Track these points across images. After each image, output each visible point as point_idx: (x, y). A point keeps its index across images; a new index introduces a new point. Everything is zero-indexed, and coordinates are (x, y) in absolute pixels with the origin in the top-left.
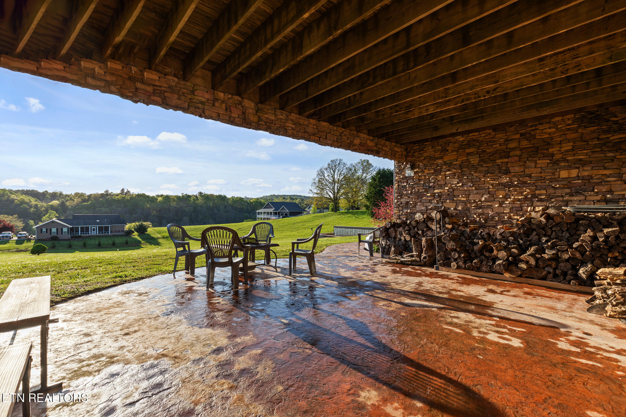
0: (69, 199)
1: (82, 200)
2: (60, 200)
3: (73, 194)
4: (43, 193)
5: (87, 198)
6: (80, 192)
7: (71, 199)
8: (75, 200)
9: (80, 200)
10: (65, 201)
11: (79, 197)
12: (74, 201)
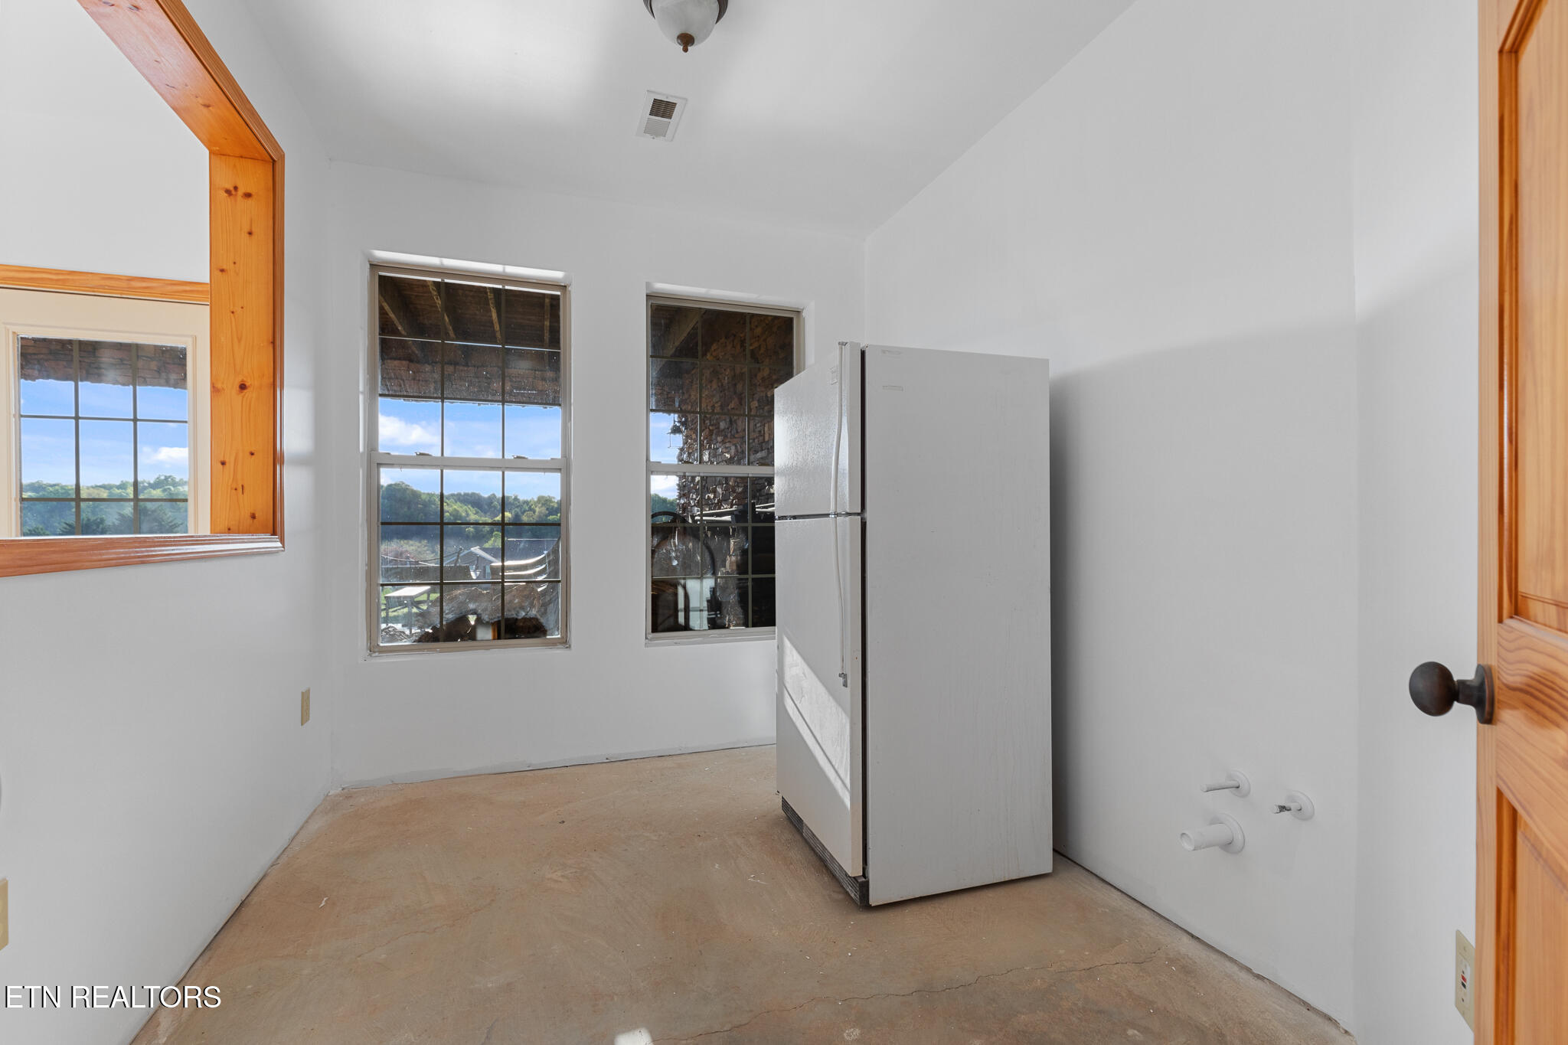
0: (527, 508)
1: (547, 509)
2: (513, 511)
3: (536, 500)
4: (489, 498)
5: (556, 506)
6: (546, 495)
7: (530, 509)
8: (537, 509)
9: (544, 510)
10: (520, 513)
11: (543, 505)
12: (534, 512)
